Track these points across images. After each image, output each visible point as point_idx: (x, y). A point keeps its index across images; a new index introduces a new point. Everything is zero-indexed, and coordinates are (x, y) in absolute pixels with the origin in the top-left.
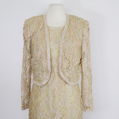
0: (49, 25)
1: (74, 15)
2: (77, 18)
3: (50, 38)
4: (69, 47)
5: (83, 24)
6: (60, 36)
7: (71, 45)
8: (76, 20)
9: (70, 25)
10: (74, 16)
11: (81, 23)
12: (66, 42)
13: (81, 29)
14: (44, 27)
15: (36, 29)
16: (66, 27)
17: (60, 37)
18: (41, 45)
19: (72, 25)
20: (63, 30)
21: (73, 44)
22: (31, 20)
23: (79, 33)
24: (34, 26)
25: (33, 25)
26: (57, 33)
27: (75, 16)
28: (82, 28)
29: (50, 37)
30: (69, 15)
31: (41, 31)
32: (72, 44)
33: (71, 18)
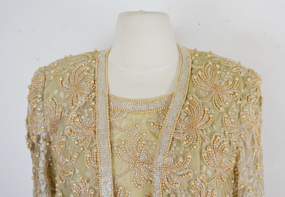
0: (113, 92)
1: (207, 51)
2: (219, 63)
3: (115, 144)
4: (189, 182)
5: (242, 85)
6: (154, 135)
7: (195, 176)
8: (214, 69)
9: (194, 90)
10: (206, 54)
11: (234, 81)
12: (176, 160)
13: (234, 106)
14: (94, 100)
15: (65, 105)
16: (179, 99)
17: (153, 139)
18: (77, 171)
19: (201, 92)
20: (165, 110)
21: (204, 168)
22: (52, 72)
23: (227, 121)
24: (58, 94)
25: (56, 92)
26: (143, 121)
27: (210, 53)
28: (239, 102)
29: (115, 138)
30: (189, 50)
31: (83, 114)
32: (201, 168)
33: (196, 61)
